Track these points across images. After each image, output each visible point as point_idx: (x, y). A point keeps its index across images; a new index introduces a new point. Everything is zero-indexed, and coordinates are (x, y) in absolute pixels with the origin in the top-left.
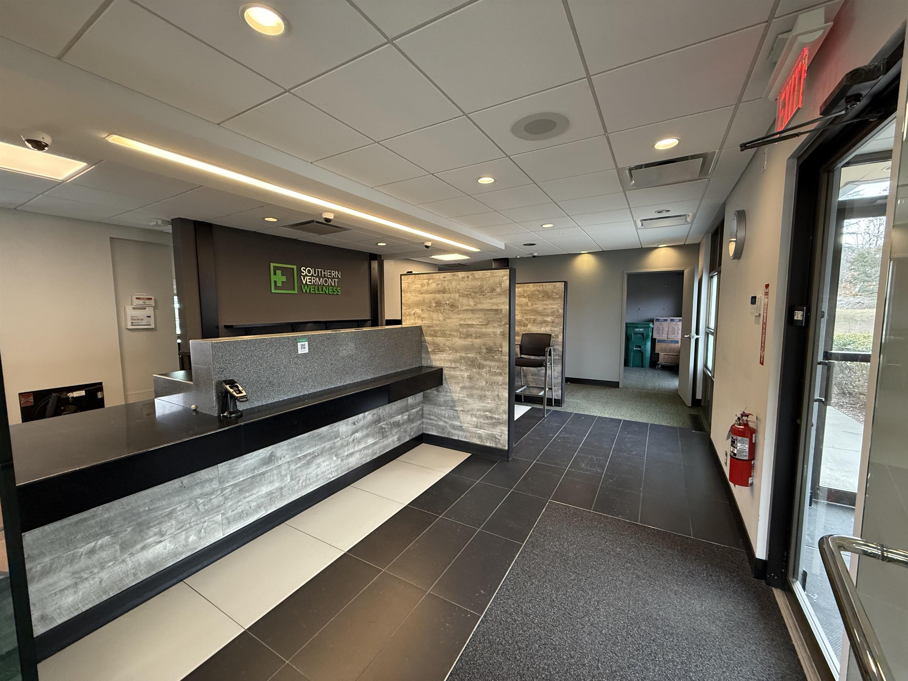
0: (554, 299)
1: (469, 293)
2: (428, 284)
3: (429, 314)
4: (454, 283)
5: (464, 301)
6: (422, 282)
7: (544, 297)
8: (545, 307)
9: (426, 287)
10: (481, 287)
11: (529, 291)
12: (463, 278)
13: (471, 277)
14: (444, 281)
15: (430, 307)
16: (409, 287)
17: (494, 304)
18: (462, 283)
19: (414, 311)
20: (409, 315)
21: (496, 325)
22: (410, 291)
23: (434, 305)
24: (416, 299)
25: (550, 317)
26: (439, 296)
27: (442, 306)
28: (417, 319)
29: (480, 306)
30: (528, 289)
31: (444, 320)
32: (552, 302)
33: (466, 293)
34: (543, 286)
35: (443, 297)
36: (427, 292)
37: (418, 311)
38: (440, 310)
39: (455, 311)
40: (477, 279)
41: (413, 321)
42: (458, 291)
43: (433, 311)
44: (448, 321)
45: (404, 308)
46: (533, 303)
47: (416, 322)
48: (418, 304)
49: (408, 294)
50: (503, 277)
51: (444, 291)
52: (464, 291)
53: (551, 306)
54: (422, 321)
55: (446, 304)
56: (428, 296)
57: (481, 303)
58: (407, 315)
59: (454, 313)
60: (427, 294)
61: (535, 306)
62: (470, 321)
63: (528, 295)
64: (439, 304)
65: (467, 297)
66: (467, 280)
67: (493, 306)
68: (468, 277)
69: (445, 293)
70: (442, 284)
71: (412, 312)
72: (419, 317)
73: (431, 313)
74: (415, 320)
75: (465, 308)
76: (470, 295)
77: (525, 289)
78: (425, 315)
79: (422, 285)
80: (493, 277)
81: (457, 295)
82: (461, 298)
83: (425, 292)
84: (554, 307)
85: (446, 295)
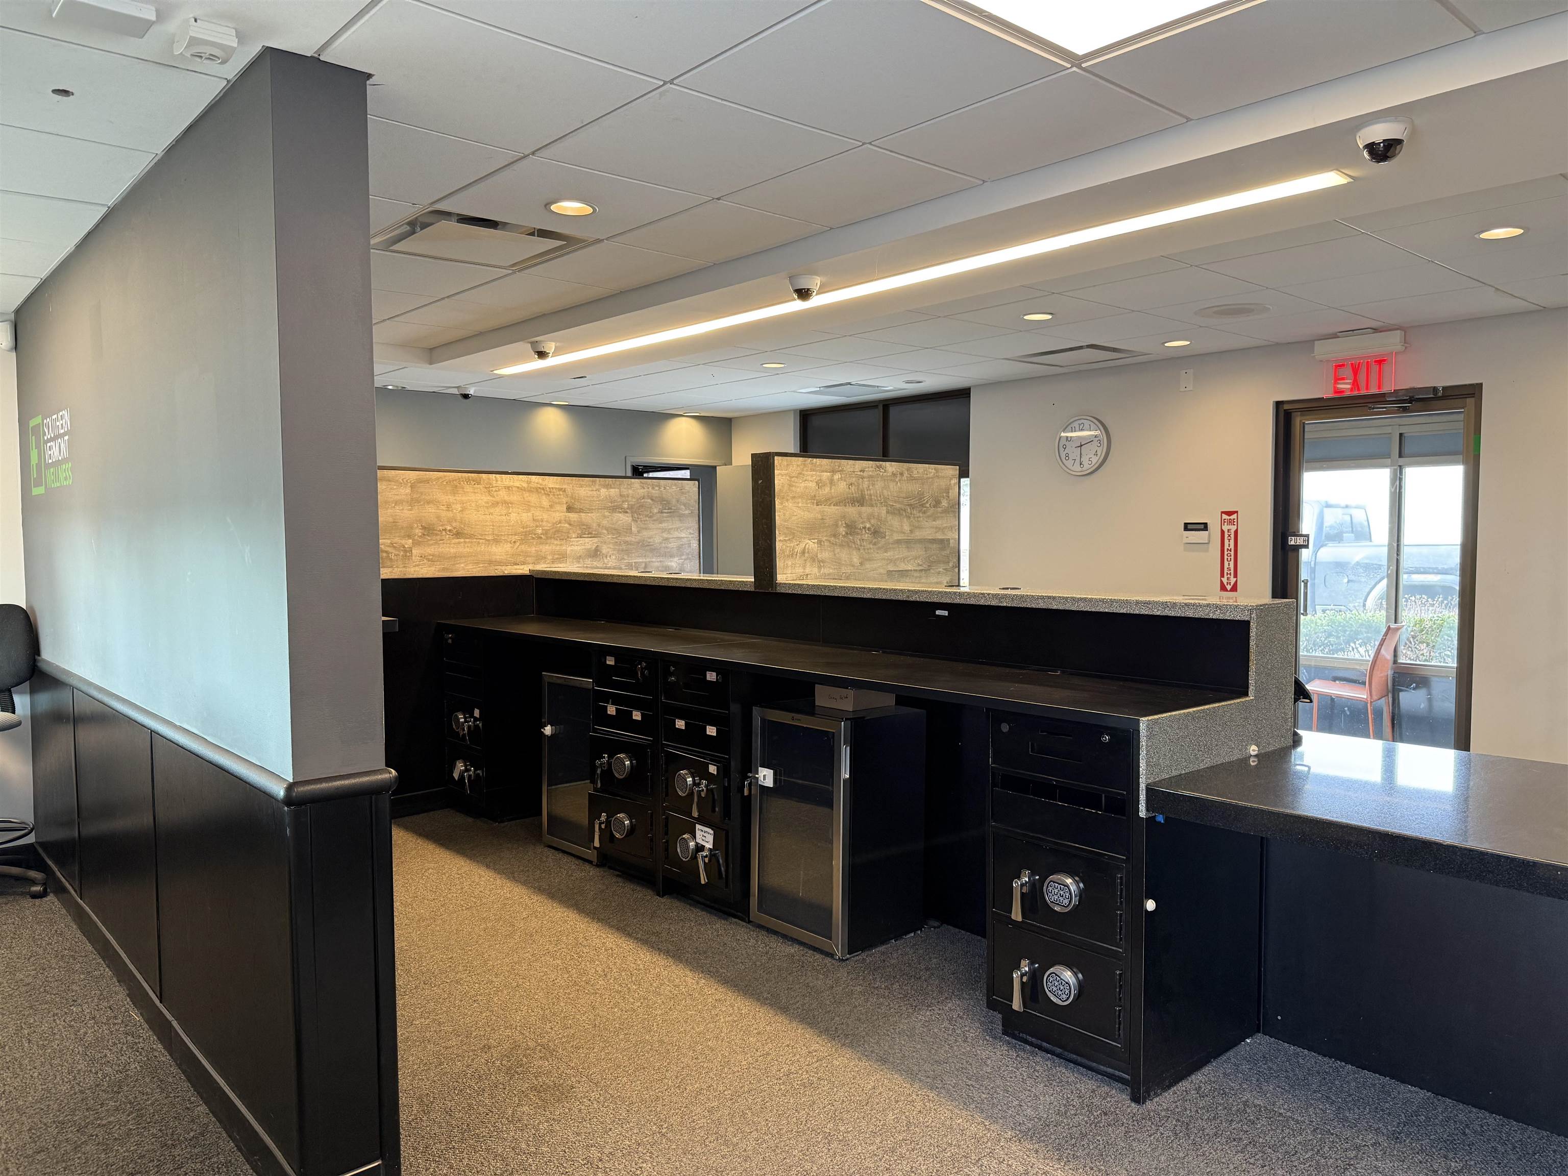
0: (681, 517)
1: (903, 507)
2: (832, 482)
3: (834, 551)
4: (879, 485)
5: (895, 522)
6: (820, 476)
7: (662, 513)
8: (665, 535)
9: (827, 489)
10: (921, 496)
11: (633, 497)
12: (894, 475)
13: (906, 474)
14: (863, 478)
15: (834, 536)
16: (790, 486)
17: (938, 529)
18: (892, 485)
19: (802, 546)
20: (792, 555)
21: (941, 570)
22: (794, 497)
23: (842, 530)
24: (807, 515)
25: (676, 559)
26: (852, 511)
27: (858, 534)
28: (808, 564)
29: (918, 534)
30: (630, 492)
31: (861, 564)
32: (678, 524)
33: (898, 506)
34: (659, 486)
35: (860, 514)
36: (828, 501)
37: (812, 545)
38: (854, 543)
39: (880, 545)
40: (915, 479)
41: (800, 571)
42: (885, 502)
43: (841, 546)
44: (868, 565)
45: (781, 538)
46: (642, 526)
47: (808, 571)
48: (811, 529)
49: (790, 504)
50: (951, 479)
51: (859, 501)
52: (895, 502)
53: (676, 534)
54: (820, 567)
55: (865, 528)
56: (832, 511)
57: (919, 527)
58: (788, 556)
59: (879, 548)
60: (830, 505)
61: (645, 533)
62: (903, 564)
63: (631, 507)
64: (851, 528)
65: (900, 515)
66: (900, 480)
67: (937, 534)
68: (902, 474)
69: (862, 505)
70: (858, 485)
71: (799, 549)
72: (814, 559)
73: (837, 550)
74: (804, 567)
75: (896, 537)
76: (905, 510)
77: (625, 492)
78: (825, 555)
79: (820, 484)
80: (938, 477)
81: (884, 511)
82: (890, 517)
83: (827, 500)
84: (683, 535)
85: (866, 510)
